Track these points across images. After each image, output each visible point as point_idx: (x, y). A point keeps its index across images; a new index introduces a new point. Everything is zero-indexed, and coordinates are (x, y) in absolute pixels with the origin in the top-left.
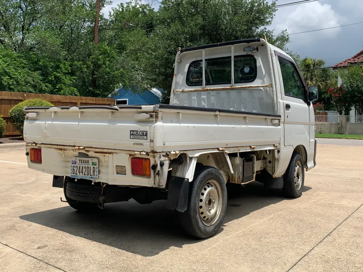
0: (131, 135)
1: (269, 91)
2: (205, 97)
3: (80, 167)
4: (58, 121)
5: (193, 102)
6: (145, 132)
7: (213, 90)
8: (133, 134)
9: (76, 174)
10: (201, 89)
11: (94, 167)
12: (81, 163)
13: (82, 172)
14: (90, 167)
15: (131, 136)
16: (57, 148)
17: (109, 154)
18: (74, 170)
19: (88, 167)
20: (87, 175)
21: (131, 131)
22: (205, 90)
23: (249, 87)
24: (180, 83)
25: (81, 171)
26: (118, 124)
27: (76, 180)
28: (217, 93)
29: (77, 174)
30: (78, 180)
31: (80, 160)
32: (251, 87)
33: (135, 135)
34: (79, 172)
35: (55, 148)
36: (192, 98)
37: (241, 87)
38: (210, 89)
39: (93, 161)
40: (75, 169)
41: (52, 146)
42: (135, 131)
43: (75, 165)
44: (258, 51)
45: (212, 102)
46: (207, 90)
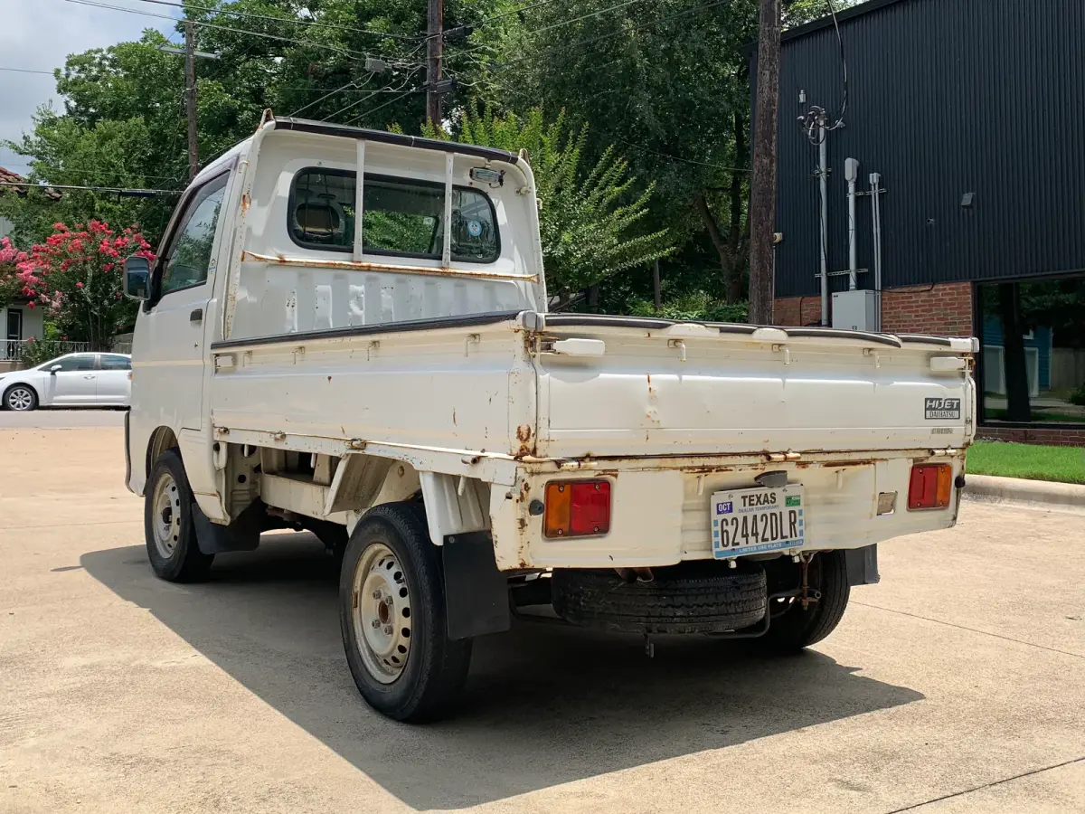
0: (926, 409)
2: (361, 288)
3: (745, 518)
4: (700, 374)
5: (320, 302)
6: (955, 402)
7: (388, 271)
8: (931, 408)
9: (734, 544)
10: (351, 264)
11: (791, 512)
12: (750, 505)
13: (753, 534)
14: (781, 513)
15: (928, 412)
16: (690, 468)
18: (727, 532)
19: (772, 514)
20: (773, 539)
21: (926, 400)
22: (361, 269)
23: (490, 276)
24: (258, 230)
25: (750, 532)
26: (895, 383)
27: (733, 565)
28: (399, 281)
29: (738, 544)
30: (738, 560)
31: (744, 497)
32: (496, 275)
33: (934, 409)
34: (743, 536)
35: (681, 469)
36: (317, 289)
37: (471, 274)
38: (379, 268)
39: (788, 494)
40: (731, 529)
41: (669, 462)
42: (936, 399)
43: (729, 517)
45: (385, 306)
46: (369, 269)
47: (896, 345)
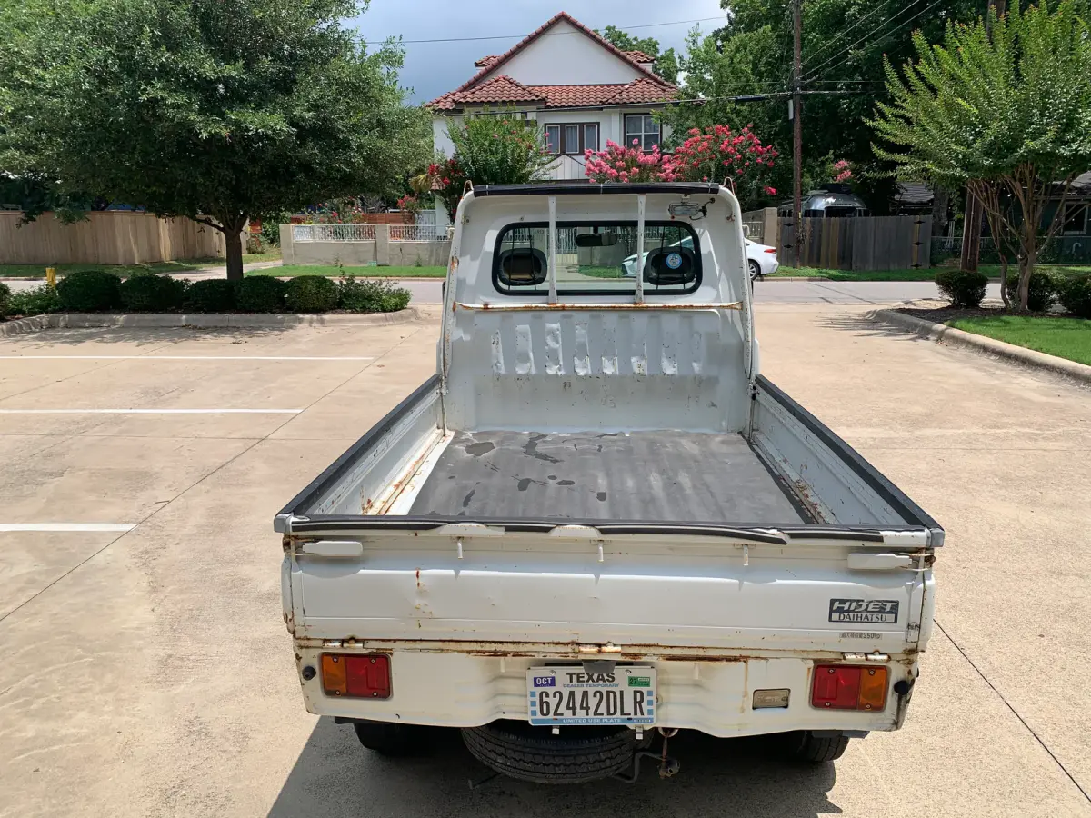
0: (831, 611)
1: (729, 316)
2: (556, 326)
3: (572, 694)
4: (486, 568)
5: (520, 340)
6: (889, 605)
7: (581, 309)
8: (840, 610)
9: (555, 714)
10: (545, 305)
11: (635, 692)
12: (578, 681)
13: (582, 708)
14: (622, 692)
15: (835, 616)
16: (478, 652)
17: (733, 663)
18: (547, 703)
19: (608, 692)
20: (609, 714)
21: (833, 602)
22: (557, 309)
23: (685, 307)
24: (471, 280)
25: (578, 705)
26: (778, 581)
27: (556, 732)
28: (592, 317)
29: (562, 715)
30: (562, 728)
31: (571, 675)
32: (692, 306)
33: (848, 611)
34: (568, 708)
35: (468, 652)
36: (517, 329)
37: (665, 307)
38: (572, 307)
39: (633, 675)
40: (553, 702)
41: (452, 645)
42: (852, 601)
43: (551, 690)
44: (705, 214)
45: (579, 340)
46: (563, 308)
47: (780, 542)
